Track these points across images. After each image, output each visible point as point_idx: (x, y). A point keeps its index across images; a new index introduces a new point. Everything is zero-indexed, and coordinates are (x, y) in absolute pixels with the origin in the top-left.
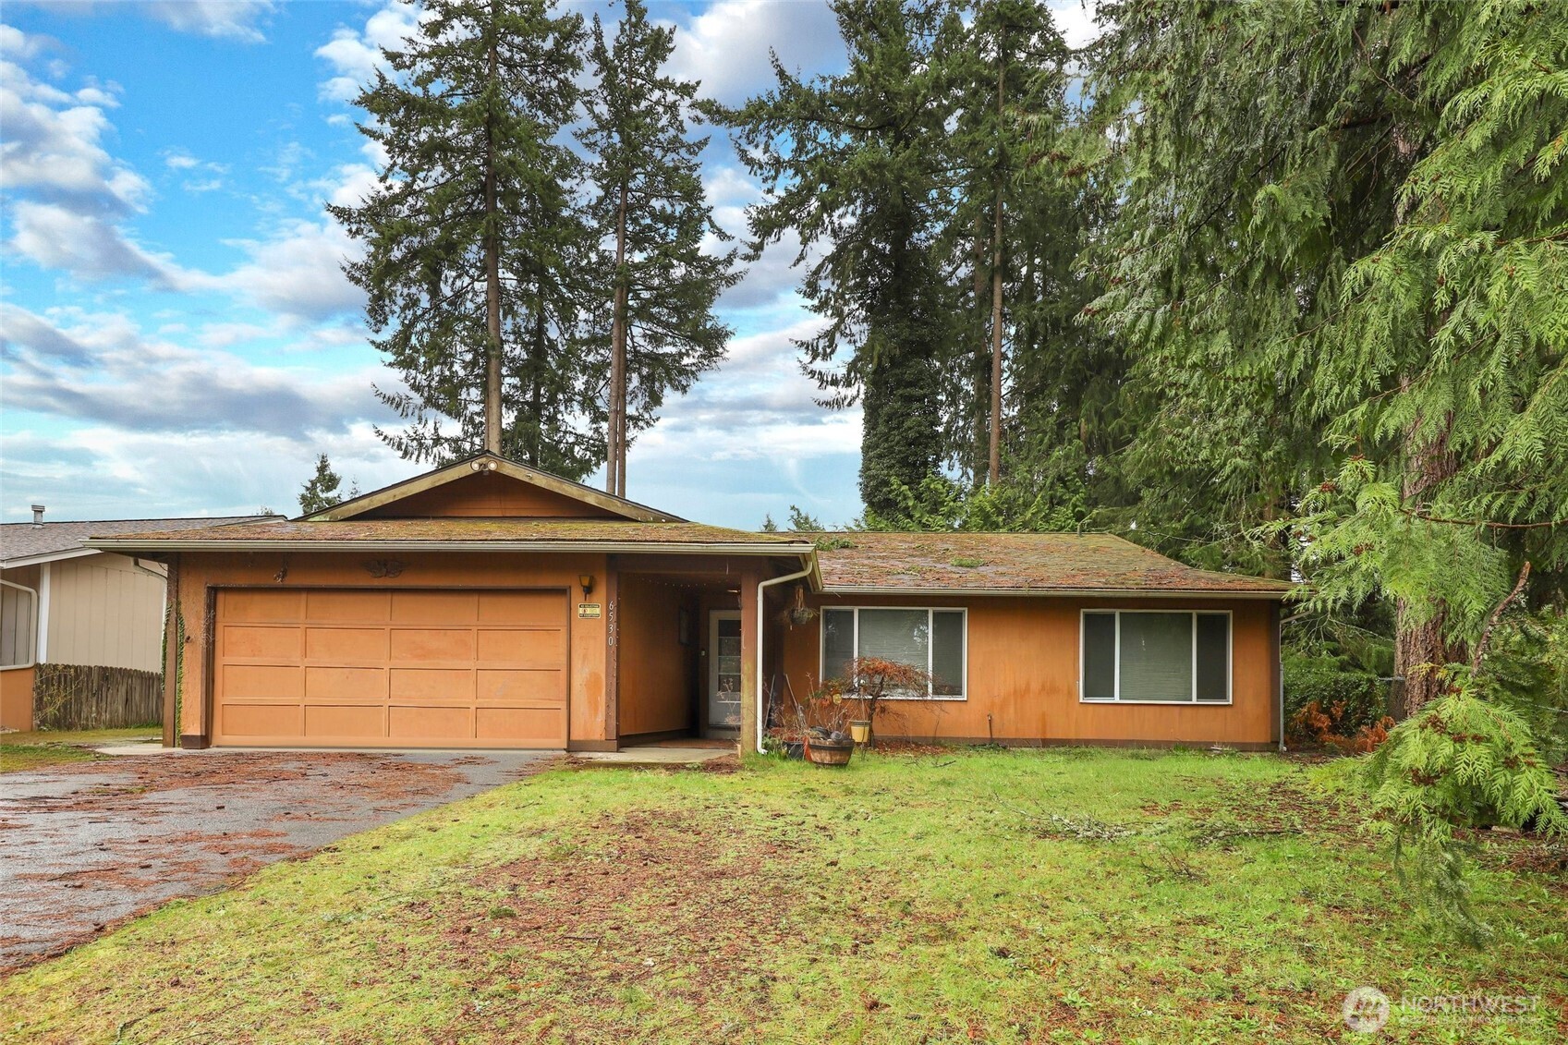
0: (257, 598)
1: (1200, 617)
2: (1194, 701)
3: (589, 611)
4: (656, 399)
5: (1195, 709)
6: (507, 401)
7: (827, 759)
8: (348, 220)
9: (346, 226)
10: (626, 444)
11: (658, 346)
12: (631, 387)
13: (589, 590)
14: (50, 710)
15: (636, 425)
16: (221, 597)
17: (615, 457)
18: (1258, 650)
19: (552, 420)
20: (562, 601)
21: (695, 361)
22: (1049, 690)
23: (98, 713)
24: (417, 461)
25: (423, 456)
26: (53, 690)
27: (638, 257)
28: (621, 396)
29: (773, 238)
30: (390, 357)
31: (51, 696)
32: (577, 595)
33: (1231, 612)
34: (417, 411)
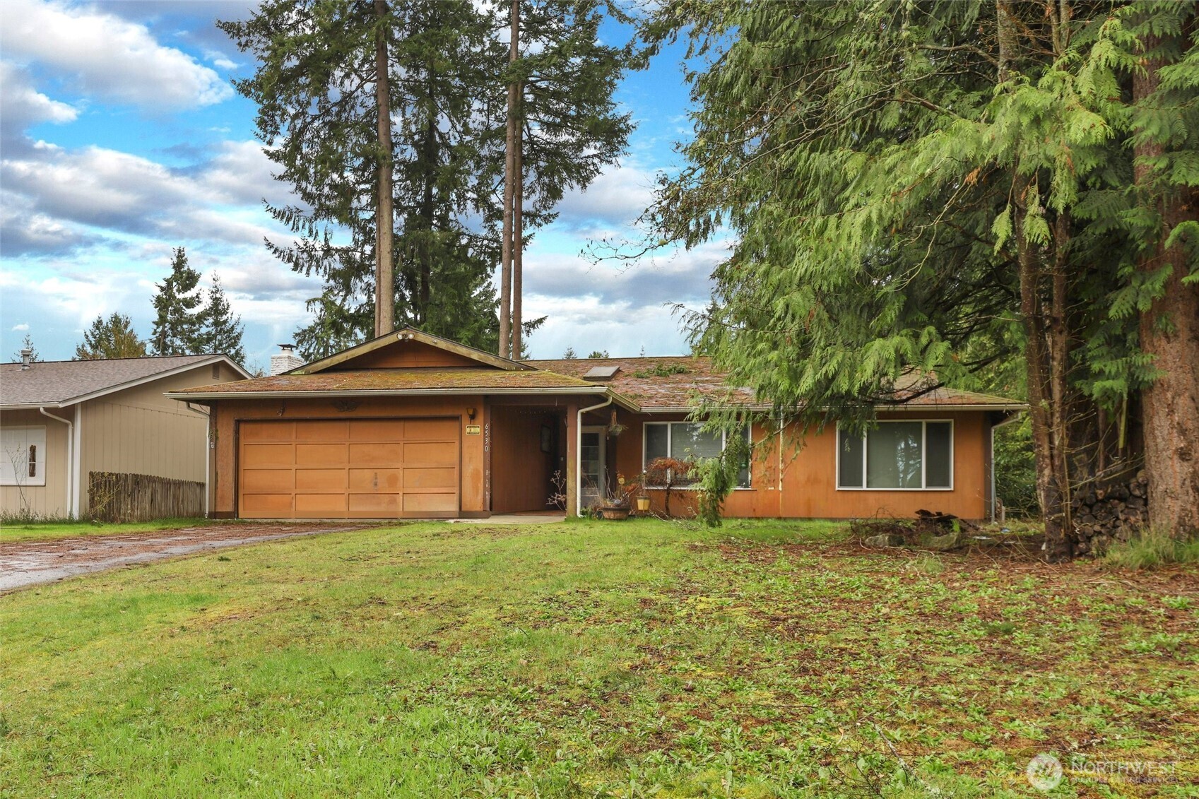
0: (265, 426)
1: (928, 425)
2: (924, 488)
3: (473, 430)
4: (554, 193)
5: (925, 495)
6: (397, 205)
7: (612, 516)
8: (238, 34)
9: (236, 40)
10: (523, 242)
11: (556, 135)
12: (527, 183)
13: (473, 417)
14: (99, 507)
15: (533, 222)
16: (242, 426)
17: (512, 256)
18: (975, 449)
19: (444, 219)
20: (456, 424)
21: (596, 152)
22: (813, 481)
23: (132, 510)
24: (308, 273)
25: (314, 269)
26: (101, 492)
27: (536, 47)
28: (517, 191)
29: (668, 39)
30: (281, 168)
31: (100, 496)
32: (465, 420)
33: (952, 420)
34: (307, 225)
